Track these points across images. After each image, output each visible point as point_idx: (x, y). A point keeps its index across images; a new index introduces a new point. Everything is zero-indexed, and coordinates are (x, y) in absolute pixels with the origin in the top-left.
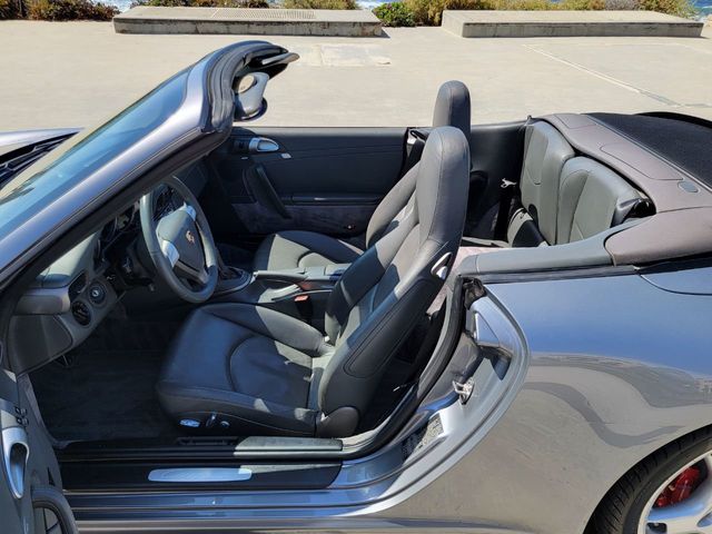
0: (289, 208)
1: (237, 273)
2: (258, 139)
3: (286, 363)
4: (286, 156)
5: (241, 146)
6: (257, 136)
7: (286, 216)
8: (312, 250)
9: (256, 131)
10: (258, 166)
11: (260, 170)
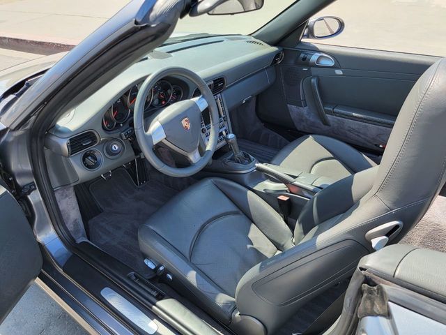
0: (329, 117)
1: (250, 159)
2: (319, 55)
3: (249, 246)
4: (339, 72)
5: (304, 59)
6: (320, 52)
7: (326, 123)
8: (336, 157)
9: (320, 47)
10: (314, 77)
11: (314, 81)
